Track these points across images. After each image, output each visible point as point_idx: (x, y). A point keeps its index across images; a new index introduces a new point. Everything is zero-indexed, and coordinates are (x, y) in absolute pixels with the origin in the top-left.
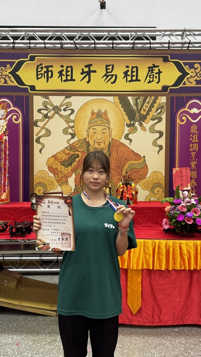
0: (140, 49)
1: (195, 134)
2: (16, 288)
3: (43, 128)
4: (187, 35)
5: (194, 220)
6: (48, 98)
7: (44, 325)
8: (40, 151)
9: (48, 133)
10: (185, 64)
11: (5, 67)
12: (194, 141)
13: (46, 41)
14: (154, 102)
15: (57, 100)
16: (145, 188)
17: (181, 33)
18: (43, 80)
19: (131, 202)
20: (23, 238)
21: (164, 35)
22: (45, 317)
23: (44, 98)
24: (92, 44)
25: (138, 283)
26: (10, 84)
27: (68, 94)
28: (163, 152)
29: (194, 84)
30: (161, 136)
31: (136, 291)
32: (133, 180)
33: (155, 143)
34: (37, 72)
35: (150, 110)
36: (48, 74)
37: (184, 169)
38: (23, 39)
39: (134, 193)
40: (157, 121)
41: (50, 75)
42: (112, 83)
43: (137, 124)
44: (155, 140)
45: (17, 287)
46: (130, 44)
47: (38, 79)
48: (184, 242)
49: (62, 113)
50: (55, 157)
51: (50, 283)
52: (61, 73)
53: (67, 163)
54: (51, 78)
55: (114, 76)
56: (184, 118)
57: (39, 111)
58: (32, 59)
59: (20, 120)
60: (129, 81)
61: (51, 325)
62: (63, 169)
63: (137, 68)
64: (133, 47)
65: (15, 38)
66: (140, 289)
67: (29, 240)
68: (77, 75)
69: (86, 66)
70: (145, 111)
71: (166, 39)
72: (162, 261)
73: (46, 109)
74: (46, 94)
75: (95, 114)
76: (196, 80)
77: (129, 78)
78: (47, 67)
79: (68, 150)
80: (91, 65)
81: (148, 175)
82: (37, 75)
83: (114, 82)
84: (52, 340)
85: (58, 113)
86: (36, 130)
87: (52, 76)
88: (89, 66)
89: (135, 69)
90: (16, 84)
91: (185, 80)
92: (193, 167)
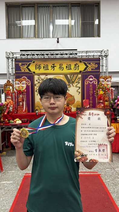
0: (71, 58)
4: (88, 53)
8: (37, 95)
10: (87, 63)
11: (24, 65)
12: (91, 90)
13: (39, 56)
14: (77, 77)
15: (43, 77)
16: (74, 107)
17: (86, 52)
18: (38, 70)
19: (69, 112)
21: (80, 53)
24: (54, 57)
26: (26, 71)
27: (46, 74)
28: (80, 94)
29: (91, 70)
30: (79, 89)
32: (70, 104)
33: (77, 91)
34: (36, 67)
35: (75, 79)
36: (39, 68)
37: (87, 100)
38: (30, 55)
39: (70, 108)
40: (78, 83)
43: (71, 84)
46: (68, 56)
47: (36, 69)
52: (44, 67)
55: (63, 68)
56: (87, 82)
57: (37, 81)
58: (34, 62)
59: (30, 84)
60: (68, 70)
65: (28, 55)
68: (50, 68)
69: (53, 65)
70: (74, 80)
71: (80, 54)
73: (39, 80)
74: (39, 75)
76: (91, 69)
77: (68, 68)
78: (39, 65)
81: (75, 102)
82: (36, 68)
83: (63, 70)
86: (35, 87)
87: (41, 68)
88: (54, 64)
89: (70, 65)
90: (28, 71)
91: (88, 68)
92: (91, 99)
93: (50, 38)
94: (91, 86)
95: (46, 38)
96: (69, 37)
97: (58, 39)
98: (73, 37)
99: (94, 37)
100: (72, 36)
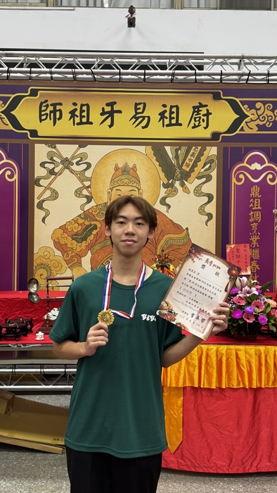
0: (181, 82)
1: (257, 198)
2: (6, 413)
3: (47, 188)
4: (245, 64)
5: (256, 317)
6: (55, 148)
7: (44, 466)
8: (43, 220)
9: (55, 195)
10: (243, 103)
12: (255, 208)
13: (53, 69)
14: (201, 154)
15: (67, 150)
17: (237, 61)
18: (49, 122)
20: (16, 342)
21: (215, 64)
22: (46, 454)
23: (49, 146)
24: (116, 74)
25: (177, 406)
26: (2, 127)
27: (82, 141)
28: (214, 221)
29: (255, 131)
30: (209, 201)
31: (175, 419)
32: (171, 261)
33: (201, 210)
34: (41, 111)
35: (195, 165)
36: (56, 115)
37: (242, 247)
38: (21, 66)
40: (205, 179)
41: (58, 116)
42: (143, 128)
43: (177, 184)
44: (201, 206)
45: (7, 411)
46: (168, 74)
47: (41, 120)
48: (241, 347)
49: (75, 167)
50: (63, 228)
51: (53, 406)
52: (73, 113)
53: (81, 237)
54: (59, 119)
55: (146, 118)
56: (241, 176)
57: (42, 165)
58: (34, 93)
59: (16, 177)
60: (167, 126)
61: (55, 465)
62: (74, 246)
63: (177, 107)
64: (172, 80)
65: (11, 65)
66: (181, 415)
67: (24, 345)
68: (95, 116)
69: (107, 105)
70: (188, 166)
71: (217, 69)
72: (212, 375)
73: (53, 161)
74: (52, 141)
75: (120, 170)
76: (258, 125)
77: (167, 121)
78: (54, 105)
79: (82, 218)
80: (115, 103)
82: (41, 115)
83: (146, 126)
84: (55, 487)
85: (68, 168)
86: (38, 190)
87: (61, 117)
88: (111, 104)
89: (174, 110)
90: (10, 127)
91: (243, 124)
92: (255, 243)
93: (102, 6)
94: (255, 191)
95: (87, 6)
96: (172, 6)
97: (132, 10)
98: (190, 8)
99: (269, 9)
100: (186, 4)
